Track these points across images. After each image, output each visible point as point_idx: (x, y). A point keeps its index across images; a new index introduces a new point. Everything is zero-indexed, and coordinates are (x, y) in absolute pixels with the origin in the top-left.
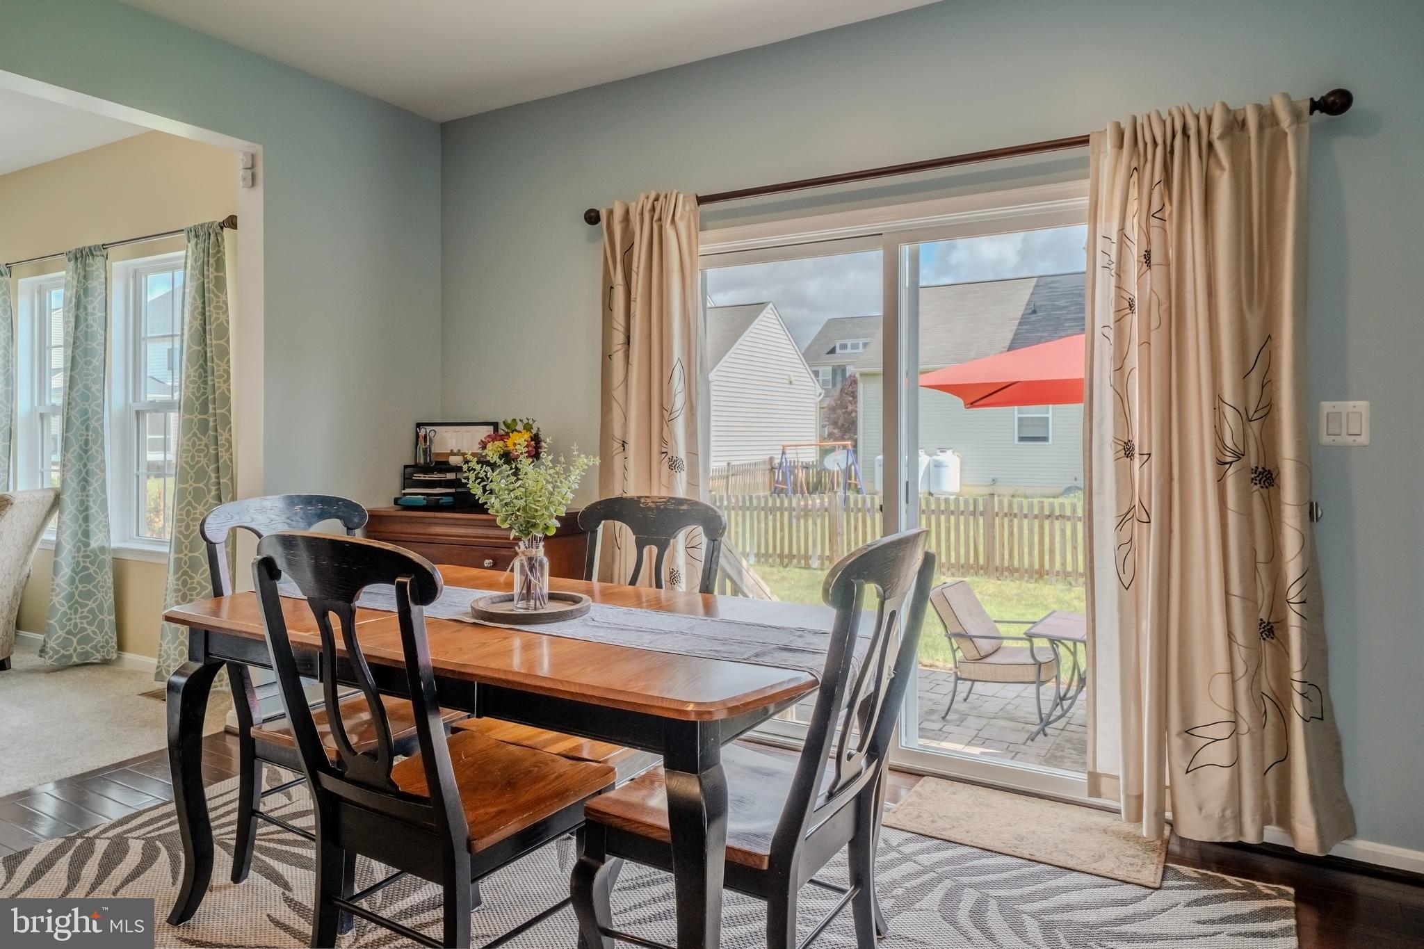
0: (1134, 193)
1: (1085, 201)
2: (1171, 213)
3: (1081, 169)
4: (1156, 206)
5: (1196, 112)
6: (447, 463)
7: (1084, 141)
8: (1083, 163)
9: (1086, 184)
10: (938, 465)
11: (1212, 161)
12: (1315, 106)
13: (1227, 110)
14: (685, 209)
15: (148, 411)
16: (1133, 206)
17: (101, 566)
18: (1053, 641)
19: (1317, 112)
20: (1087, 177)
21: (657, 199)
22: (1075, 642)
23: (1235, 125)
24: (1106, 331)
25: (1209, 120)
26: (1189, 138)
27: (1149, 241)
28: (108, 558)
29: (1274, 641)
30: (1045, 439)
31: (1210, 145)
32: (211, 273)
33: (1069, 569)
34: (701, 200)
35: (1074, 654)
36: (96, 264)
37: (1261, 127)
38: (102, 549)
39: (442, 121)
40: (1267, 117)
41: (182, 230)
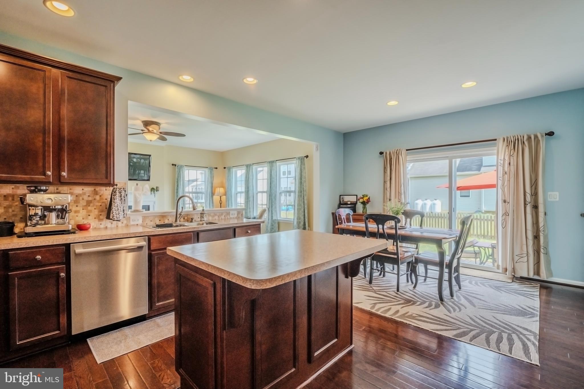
0: (507, 150)
1: (496, 151)
2: (515, 155)
3: (495, 145)
4: (512, 154)
5: (520, 135)
6: (347, 203)
7: (496, 140)
8: (495, 144)
9: (496, 148)
10: (434, 204)
11: (524, 145)
12: (546, 134)
13: (527, 135)
14: (404, 152)
15: (283, 193)
16: (507, 153)
17: (275, 223)
18: (479, 247)
19: (547, 136)
20: (495, 146)
21: (397, 150)
22: (485, 247)
23: (529, 138)
24: (500, 178)
25: (523, 137)
26: (519, 140)
27: (510, 160)
28: (277, 222)
29: (537, 239)
30: (469, 196)
31: (524, 142)
32: (303, 166)
33: (479, 233)
34: (407, 150)
35: (485, 250)
36: (274, 164)
37: (535, 139)
38: (275, 220)
39: (344, 132)
40: (536, 137)
41: (295, 158)
